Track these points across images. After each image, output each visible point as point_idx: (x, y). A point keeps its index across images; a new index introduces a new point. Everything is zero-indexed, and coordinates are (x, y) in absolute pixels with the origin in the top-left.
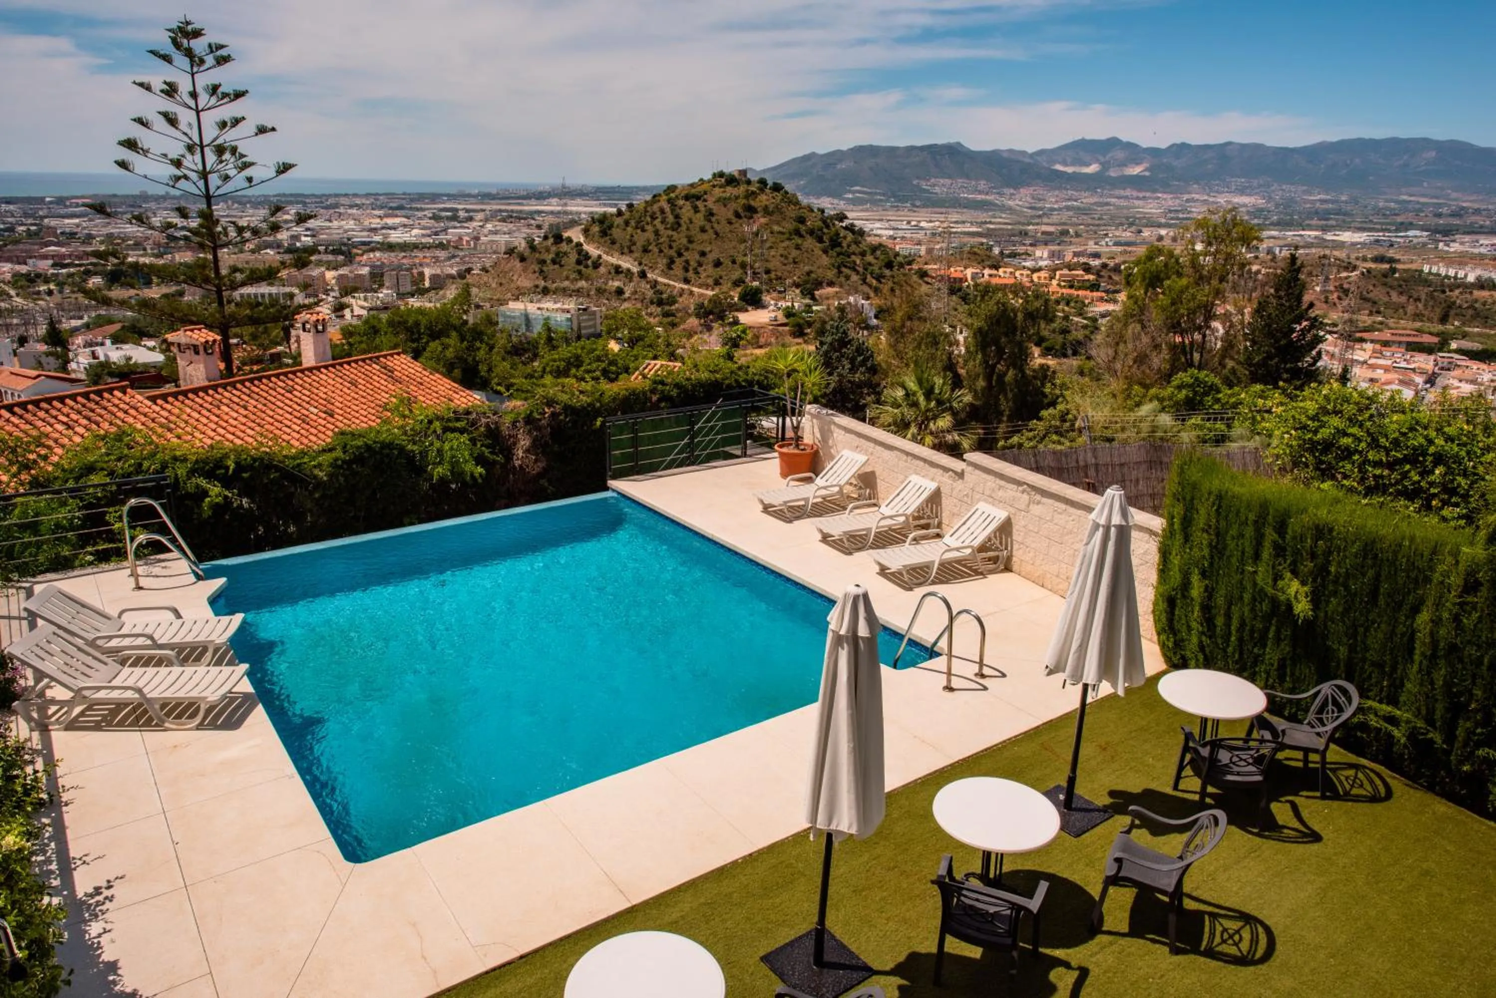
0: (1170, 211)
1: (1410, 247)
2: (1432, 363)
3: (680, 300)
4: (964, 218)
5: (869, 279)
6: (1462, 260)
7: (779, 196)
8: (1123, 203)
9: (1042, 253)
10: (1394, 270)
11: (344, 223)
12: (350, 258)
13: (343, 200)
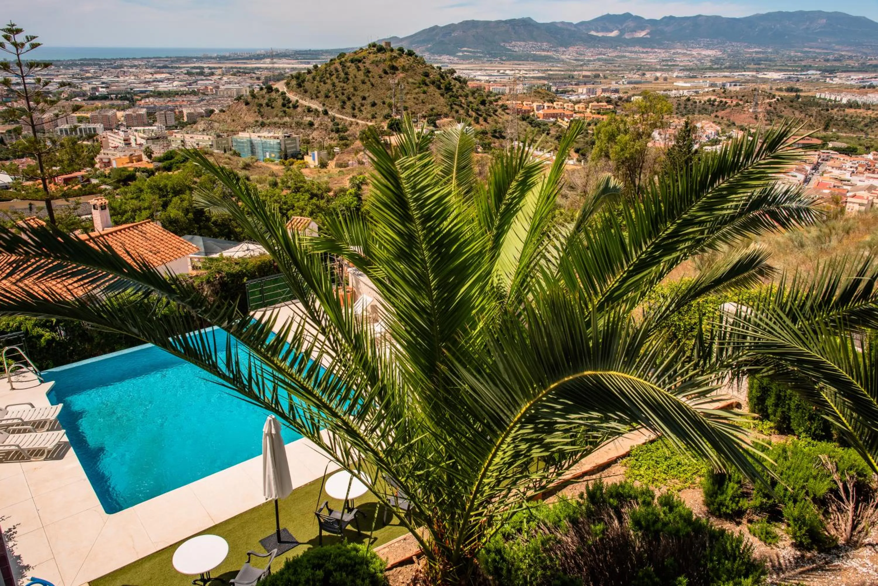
0: (663, 61)
1: (810, 82)
2: (817, 157)
3: (350, 128)
4: (533, 67)
5: (470, 112)
6: (840, 89)
7: (412, 59)
8: (633, 56)
9: (582, 90)
10: (798, 97)
11: (127, 78)
12: (133, 103)
13: (126, 63)
